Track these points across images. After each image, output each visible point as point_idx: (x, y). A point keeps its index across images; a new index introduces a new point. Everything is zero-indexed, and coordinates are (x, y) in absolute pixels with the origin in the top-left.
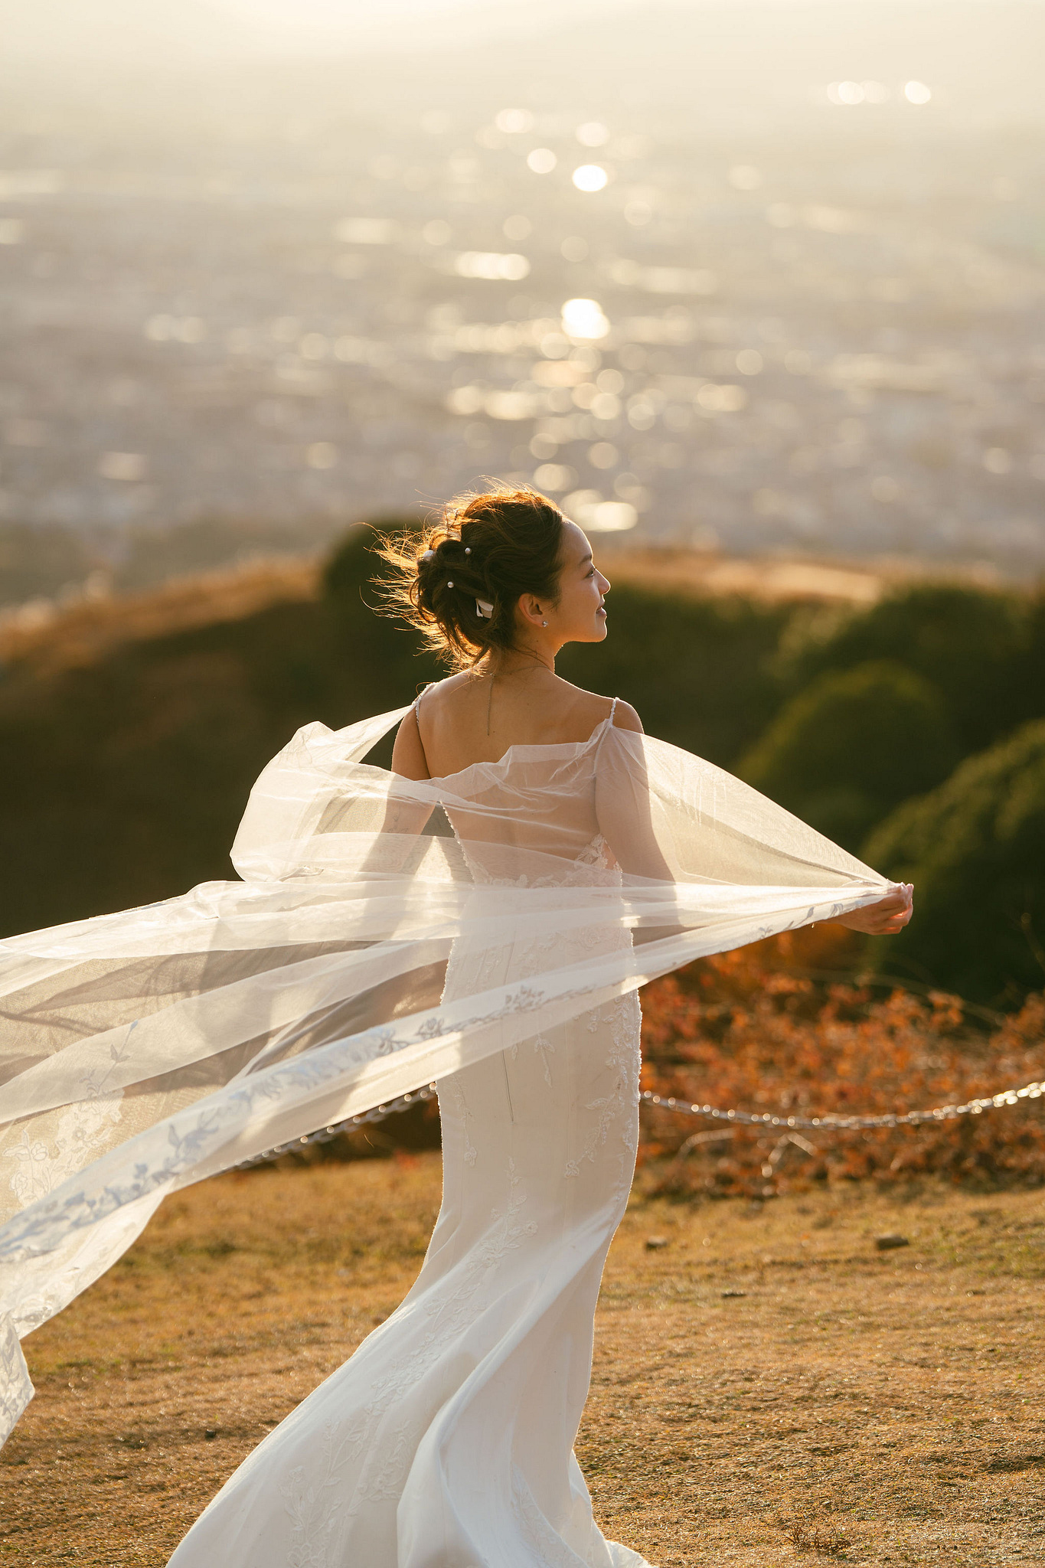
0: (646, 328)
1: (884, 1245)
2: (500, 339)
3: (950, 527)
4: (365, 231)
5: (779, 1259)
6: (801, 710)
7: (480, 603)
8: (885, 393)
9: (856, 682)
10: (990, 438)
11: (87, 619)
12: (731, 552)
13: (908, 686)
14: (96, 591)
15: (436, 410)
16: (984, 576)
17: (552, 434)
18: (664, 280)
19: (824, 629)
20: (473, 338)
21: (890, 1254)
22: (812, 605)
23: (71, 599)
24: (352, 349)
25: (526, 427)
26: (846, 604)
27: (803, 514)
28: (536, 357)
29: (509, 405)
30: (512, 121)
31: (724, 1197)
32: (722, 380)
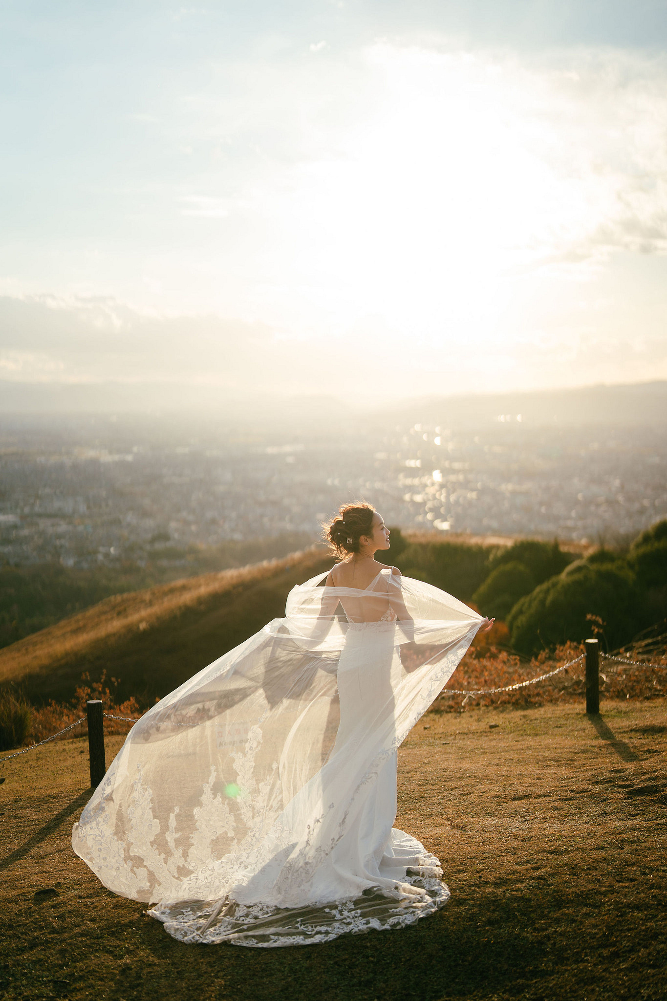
0: (453, 478)
1: (491, 727)
2: (416, 481)
3: (532, 527)
4: (381, 456)
5: (461, 732)
6: (494, 574)
7: (349, 539)
8: (514, 493)
9: (509, 566)
10: (541, 504)
11: (311, 555)
12: (474, 534)
13: (521, 567)
14: (313, 548)
15: (401, 500)
16: (539, 539)
17: (429, 505)
18: (457, 465)
19: (500, 553)
20: (409, 481)
21: (493, 730)
22: (497, 547)
23: (307, 550)
24: (378, 485)
25: (424, 503)
26: (506, 547)
27: (495, 524)
28: (425, 486)
29: (418, 498)
30: (417, 427)
31: (450, 712)
32: (472, 490)
